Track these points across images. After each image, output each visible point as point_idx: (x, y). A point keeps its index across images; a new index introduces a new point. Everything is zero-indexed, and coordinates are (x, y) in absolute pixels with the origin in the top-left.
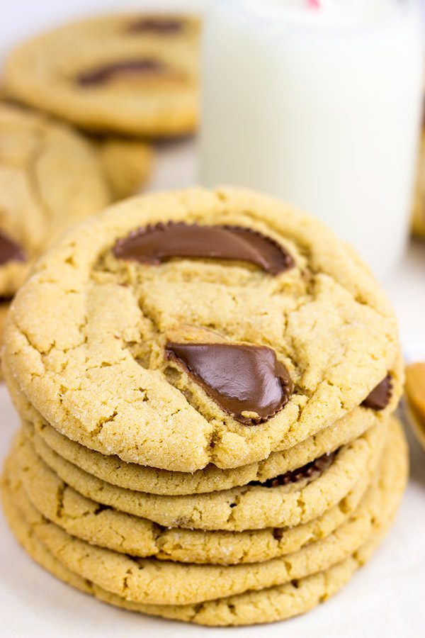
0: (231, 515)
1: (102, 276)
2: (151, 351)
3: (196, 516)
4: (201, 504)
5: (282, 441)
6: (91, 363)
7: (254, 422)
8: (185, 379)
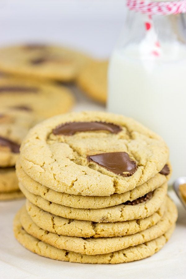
0: (121, 215)
1: (51, 142)
2: (82, 160)
3: (109, 216)
4: (110, 211)
5: (139, 182)
6: (61, 166)
7: (128, 175)
8: (97, 167)
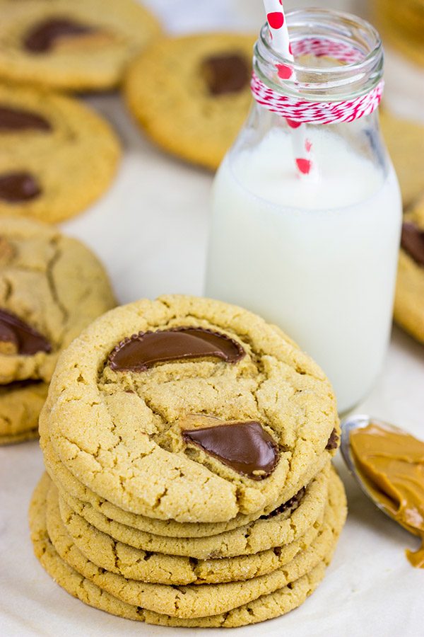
0: (247, 544)
2: (171, 439)
3: (224, 549)
4: (226, 539)
5: (284, 487)
6: (133, 456)
7: (263, 477)
8: (203, 456)
